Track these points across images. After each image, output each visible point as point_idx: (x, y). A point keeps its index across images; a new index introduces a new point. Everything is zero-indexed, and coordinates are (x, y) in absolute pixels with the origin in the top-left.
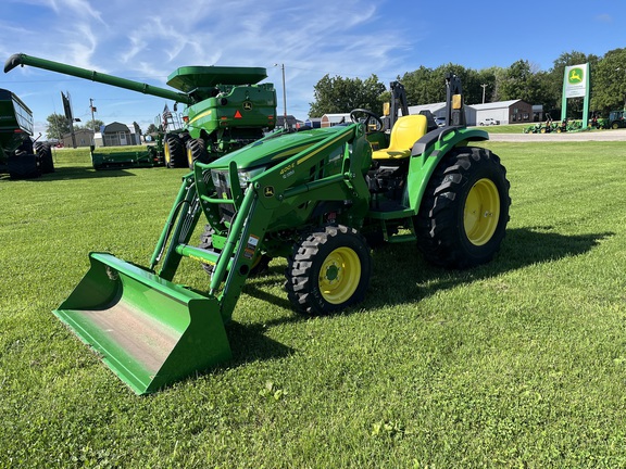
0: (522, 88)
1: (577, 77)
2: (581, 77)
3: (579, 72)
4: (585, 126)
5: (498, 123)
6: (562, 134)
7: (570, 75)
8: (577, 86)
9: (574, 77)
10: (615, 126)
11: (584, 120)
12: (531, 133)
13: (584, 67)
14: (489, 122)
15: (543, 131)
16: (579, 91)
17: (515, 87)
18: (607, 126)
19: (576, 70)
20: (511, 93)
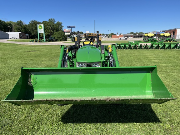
0: (21, 29)
1: (41, 28)
2: (42, 28)
3: (41, 26)
4: (44, 41)
5: (16, 38)
6: (40, 43)
7: (39, 27)
8: (41, 30)
9: (40, 28)
10: (51, 41)
11: (44, 39)
12: (31, 42)
13: (42, 25)
14: (13, 38)
15: (35, 42)
16: (42, 31)
17: (19, 28)
18: (49, 41)
19: (40, 26)
20: (18, 30)
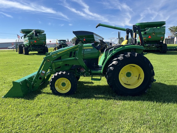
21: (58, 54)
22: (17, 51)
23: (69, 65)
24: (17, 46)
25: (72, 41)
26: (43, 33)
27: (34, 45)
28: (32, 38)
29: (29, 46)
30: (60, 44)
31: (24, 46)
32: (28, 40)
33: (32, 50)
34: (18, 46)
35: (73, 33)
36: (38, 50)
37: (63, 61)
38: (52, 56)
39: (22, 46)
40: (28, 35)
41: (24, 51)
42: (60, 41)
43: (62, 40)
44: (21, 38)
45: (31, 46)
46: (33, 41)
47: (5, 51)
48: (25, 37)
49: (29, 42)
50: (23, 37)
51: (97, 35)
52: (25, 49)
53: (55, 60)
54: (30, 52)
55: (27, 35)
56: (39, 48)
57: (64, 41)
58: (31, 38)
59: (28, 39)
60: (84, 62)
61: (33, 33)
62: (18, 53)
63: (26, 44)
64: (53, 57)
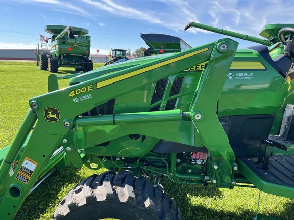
21: (99, 85)
22: (38, 65)
23: (144, 137)
24: (38, 56)
25: (135, 54)
26: (86, 35)
27: (68, 55)
28: (64, 43)
29: (60, 56)
30: (115, 56)
31: (51, 56)
32: (57, 46)
33: (64, 64)
34: (40, 55)
35: (141, 36)
36: (75, 65)
37: (120, 123)
38: (72, 94)
39: (48, 56)
40: (59, 36)
41: (49, 66)
42: (116, 51)
43: (119, 50)
44: (47, 42)
45: (62, 57)
46: (67, 47)
47: (21, 64)
48: (52, 41)
49: (60, 49)
50: (50, 40)
51: (186, 44)
52: (52, 62)
53: (85, 115)
54: (60, 69)
55: (56, 36)
56: (76, 61)
57: (123, 51)
58: (63, 41)
59: (58, 44)
60: (222, 125)
61: (66, 33)
62: (39, 68)
63: (54, 53)
64: (75, 100)
